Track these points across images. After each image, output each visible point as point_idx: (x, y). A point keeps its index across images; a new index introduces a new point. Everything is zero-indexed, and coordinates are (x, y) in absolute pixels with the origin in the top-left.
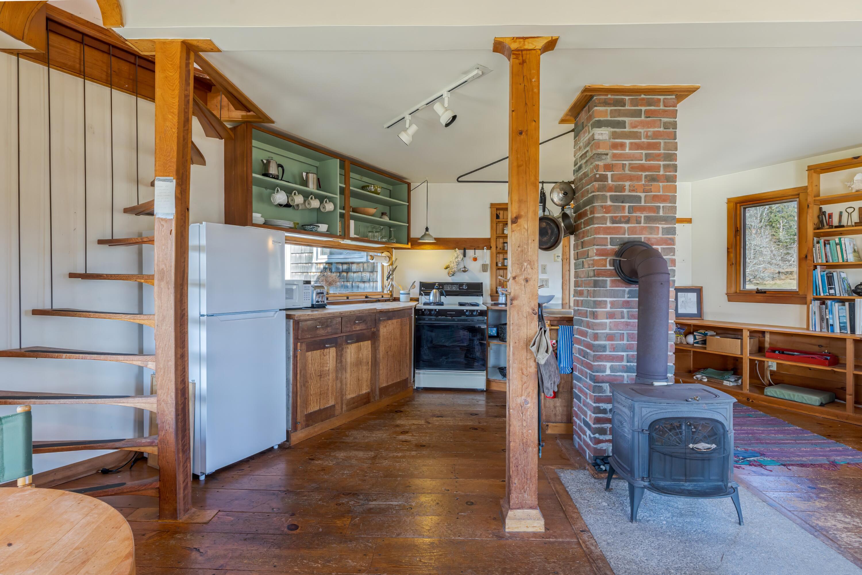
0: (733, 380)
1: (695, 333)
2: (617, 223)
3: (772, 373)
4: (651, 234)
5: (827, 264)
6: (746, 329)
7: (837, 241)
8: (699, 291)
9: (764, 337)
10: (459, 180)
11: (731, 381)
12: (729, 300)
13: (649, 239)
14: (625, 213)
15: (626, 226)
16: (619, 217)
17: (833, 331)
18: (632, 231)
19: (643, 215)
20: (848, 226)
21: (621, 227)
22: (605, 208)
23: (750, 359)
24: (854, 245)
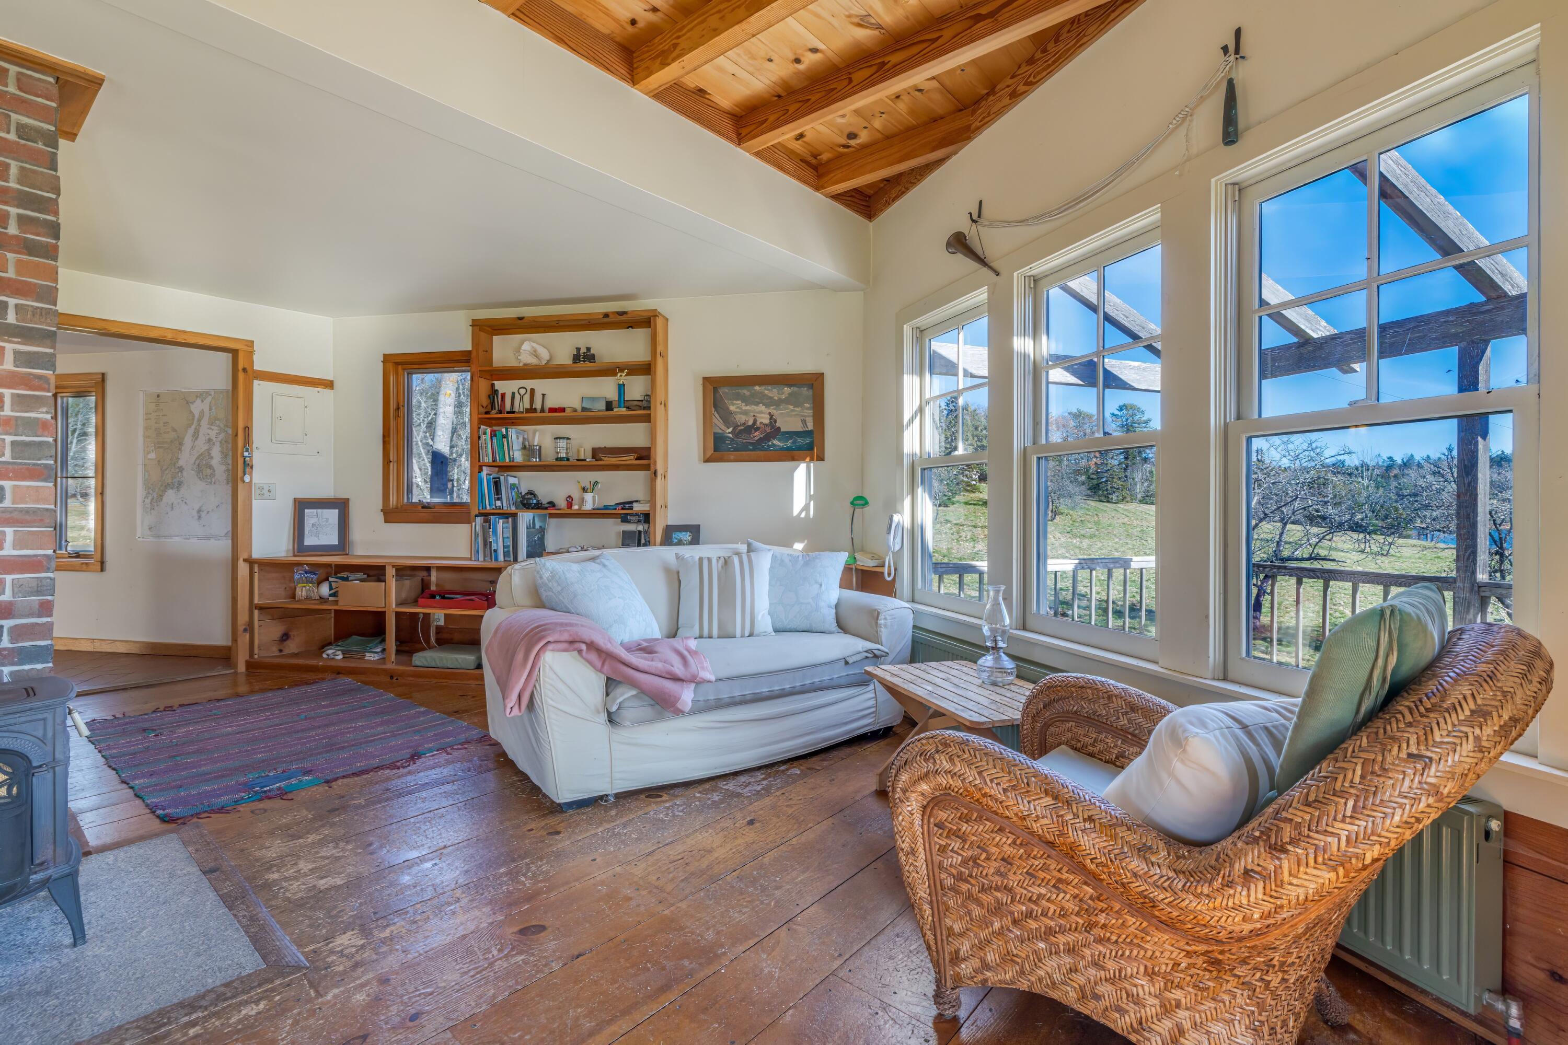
0: (379, 650)
1: (331, 579)
3: (439, 629)
5: (495, 464)
6: (390, 564)
7: (504, 433)
8: (342, 505)
9: (430, 575)
11: (377, 653)
12: (387, 521)
17: (496, 559)
20: (519, 412)
23: (397, 613)
24: (524, 439)
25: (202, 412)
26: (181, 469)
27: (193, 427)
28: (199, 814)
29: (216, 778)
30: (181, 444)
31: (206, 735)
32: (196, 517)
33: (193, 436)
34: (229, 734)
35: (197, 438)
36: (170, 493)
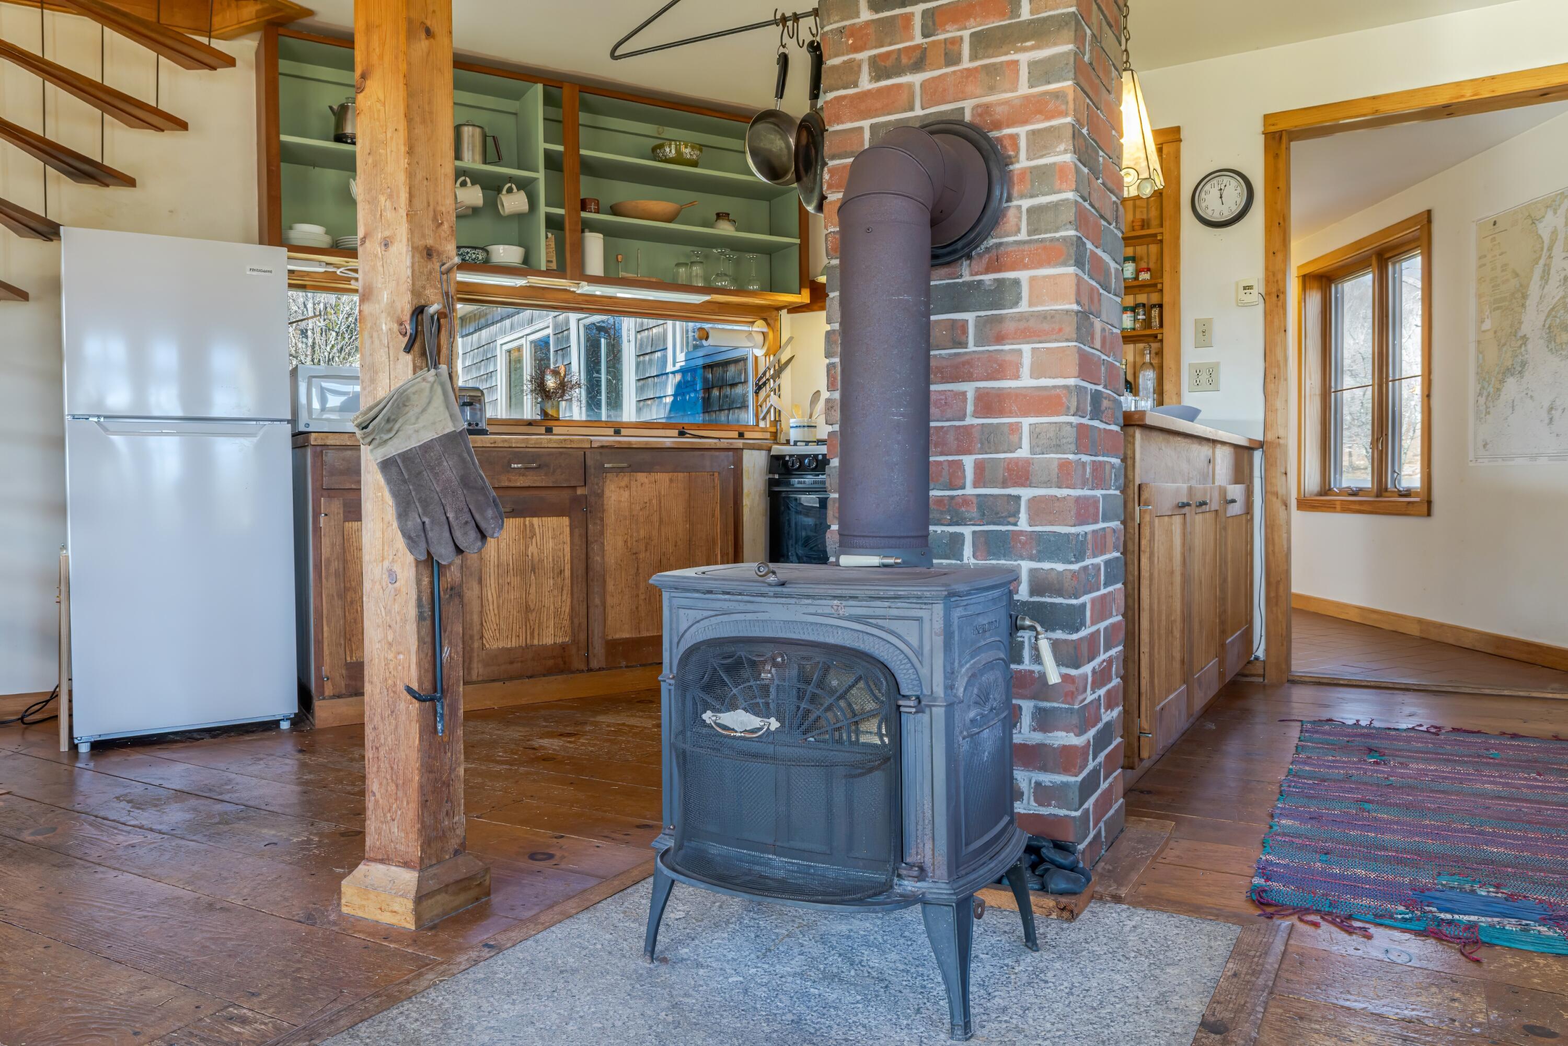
2: (889, 77)
4: (992, 89)
10: (617, 53)
13: (986, 109)
14: (912, 38)
15: (915, 79)
16: (895, 56)
18: (932, 91)
19: (966, 34)
21: (899, 86)
22: (852, 35)
25: (1554, 232)
26: (1525, 339)
27: (1542, 262)
28: (1308, 911)
29: (1388, 860)
30: (1525, 297)
31: (1446, 785)
32: (1547, 421)
33: (1542, 278)
34: (1483, 795)
35: (1546, 283)
36: (1511, 381)
